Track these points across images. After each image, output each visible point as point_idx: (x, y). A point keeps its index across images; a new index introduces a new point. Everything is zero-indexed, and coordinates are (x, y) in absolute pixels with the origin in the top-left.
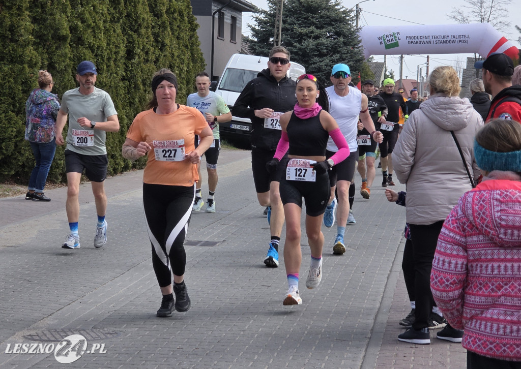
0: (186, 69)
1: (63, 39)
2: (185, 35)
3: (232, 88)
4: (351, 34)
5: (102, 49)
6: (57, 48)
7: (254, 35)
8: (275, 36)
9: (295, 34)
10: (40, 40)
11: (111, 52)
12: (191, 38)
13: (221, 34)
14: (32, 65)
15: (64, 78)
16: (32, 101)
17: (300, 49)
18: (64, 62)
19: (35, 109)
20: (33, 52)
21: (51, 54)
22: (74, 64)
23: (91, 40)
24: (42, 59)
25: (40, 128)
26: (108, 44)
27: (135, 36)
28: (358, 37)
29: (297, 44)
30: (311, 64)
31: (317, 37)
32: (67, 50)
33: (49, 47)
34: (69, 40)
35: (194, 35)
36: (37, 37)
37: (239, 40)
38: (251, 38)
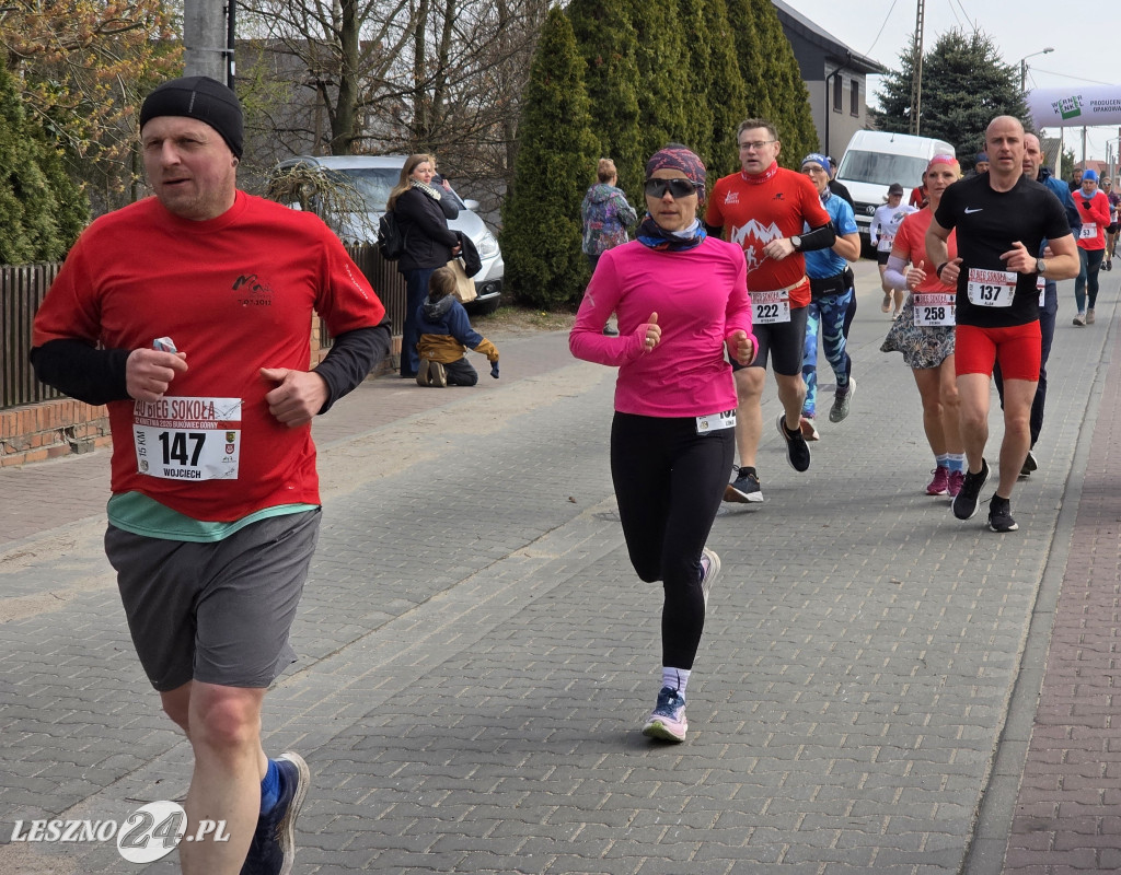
0: (793, 151)
1: (630, 117)
2: (790, 106)
3: (856, 177)
4: (1015, 100)
5: (682, 128)
6: (621, 129)
7: (882, 106)
8: (913, 106)
9: (939, 102)
10: (600, 120)
11: (693, 132)
12: (799, 111)
13: (838, 105)
14: (590, 153)
15: (632, 168)
16: (590, 200)
17: (946, 123)
18: (631, 147)
19: (595, 210)
20: (590, 135)
21: (614, 137)
22: (645, 151)
23: (668, 117)
24: (603, 145)
25: (602, 236)
26: (689, 122)
27: (724, 109)
28: (1025, 103)
29: (942, 116)
30: (962, 143)
31: (968, 106)
32: (635, 132)
33: (612, 128)
34: (637, 118)
35: (802, 106)
36: (594, 116)
37: (862, 112)
38: (878, 109)
